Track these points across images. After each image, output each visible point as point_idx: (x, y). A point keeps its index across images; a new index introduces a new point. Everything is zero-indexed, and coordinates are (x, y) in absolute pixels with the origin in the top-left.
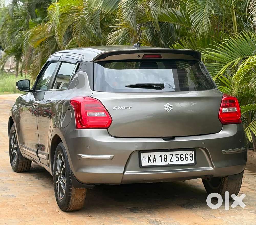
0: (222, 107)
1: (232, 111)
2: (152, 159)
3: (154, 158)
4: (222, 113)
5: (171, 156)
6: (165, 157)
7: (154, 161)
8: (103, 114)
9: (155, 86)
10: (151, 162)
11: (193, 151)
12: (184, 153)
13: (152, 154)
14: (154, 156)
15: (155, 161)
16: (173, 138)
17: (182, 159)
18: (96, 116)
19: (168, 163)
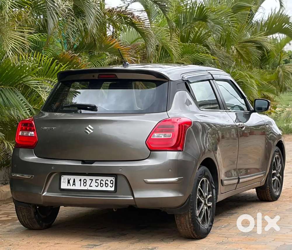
2: (71, 182)
3: (74, 181)
5: (91, 181)
6: (85, 181)
10: (70, 185)
11: (114, 178)
12: (104, 178)
15: (74, 184)
17: (102, 185)
18: (29, 135)
19: (87, 188)
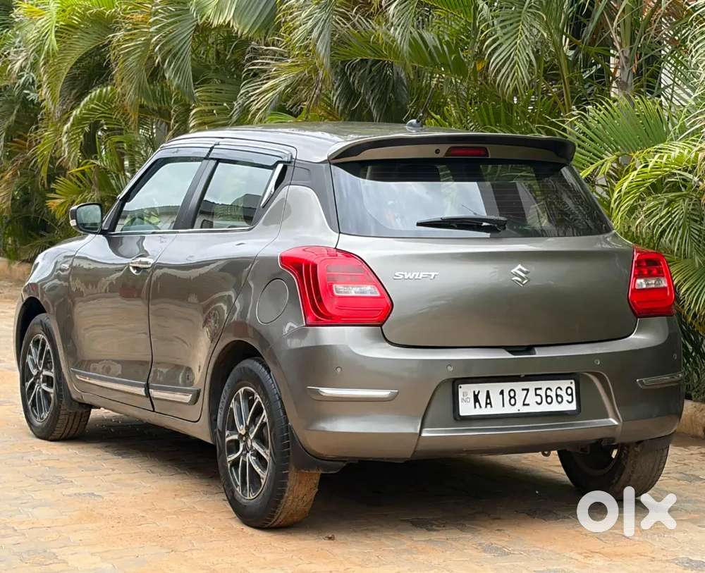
0: (634, 276)
1: (653, 286)
2: (482, 398)
3: (488, 396)
4: (634, 290)
5: (526, 392)
6: (512, 394)
7: (487, 404)
8: (369, 290)
9: (484, 224)
10: (480, 407)
11: (573, 381)
12: (554, 384)
13: (482, 388)
14: (488, 392)
15: (489, 404)
16: (529, 349)
17: (549, 400)
18: (353, 294)
19: (519, 408)
